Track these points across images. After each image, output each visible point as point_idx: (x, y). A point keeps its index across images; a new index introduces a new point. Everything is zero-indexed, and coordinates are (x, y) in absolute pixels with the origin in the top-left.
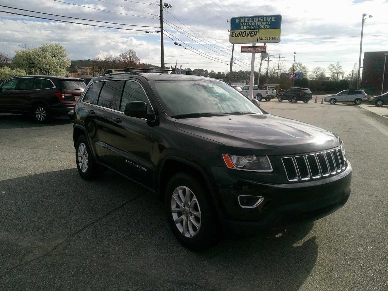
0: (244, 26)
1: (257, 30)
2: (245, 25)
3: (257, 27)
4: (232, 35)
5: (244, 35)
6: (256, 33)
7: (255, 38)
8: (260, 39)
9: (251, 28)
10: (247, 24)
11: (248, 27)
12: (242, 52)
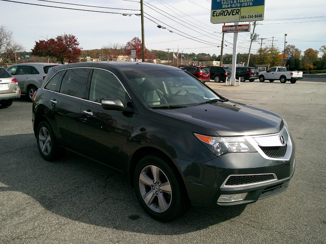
0: (225, 4)
1: (239, 8)
2: (227, 3)
3: (239, 5)
4: (213, 15)
5: (225, 14)
6: (238, 11)
7: (237, 16)
8: (243, 17)
9: (233, 6)
10: (229, 2)
11: (229, 6)
12: (223, 31)
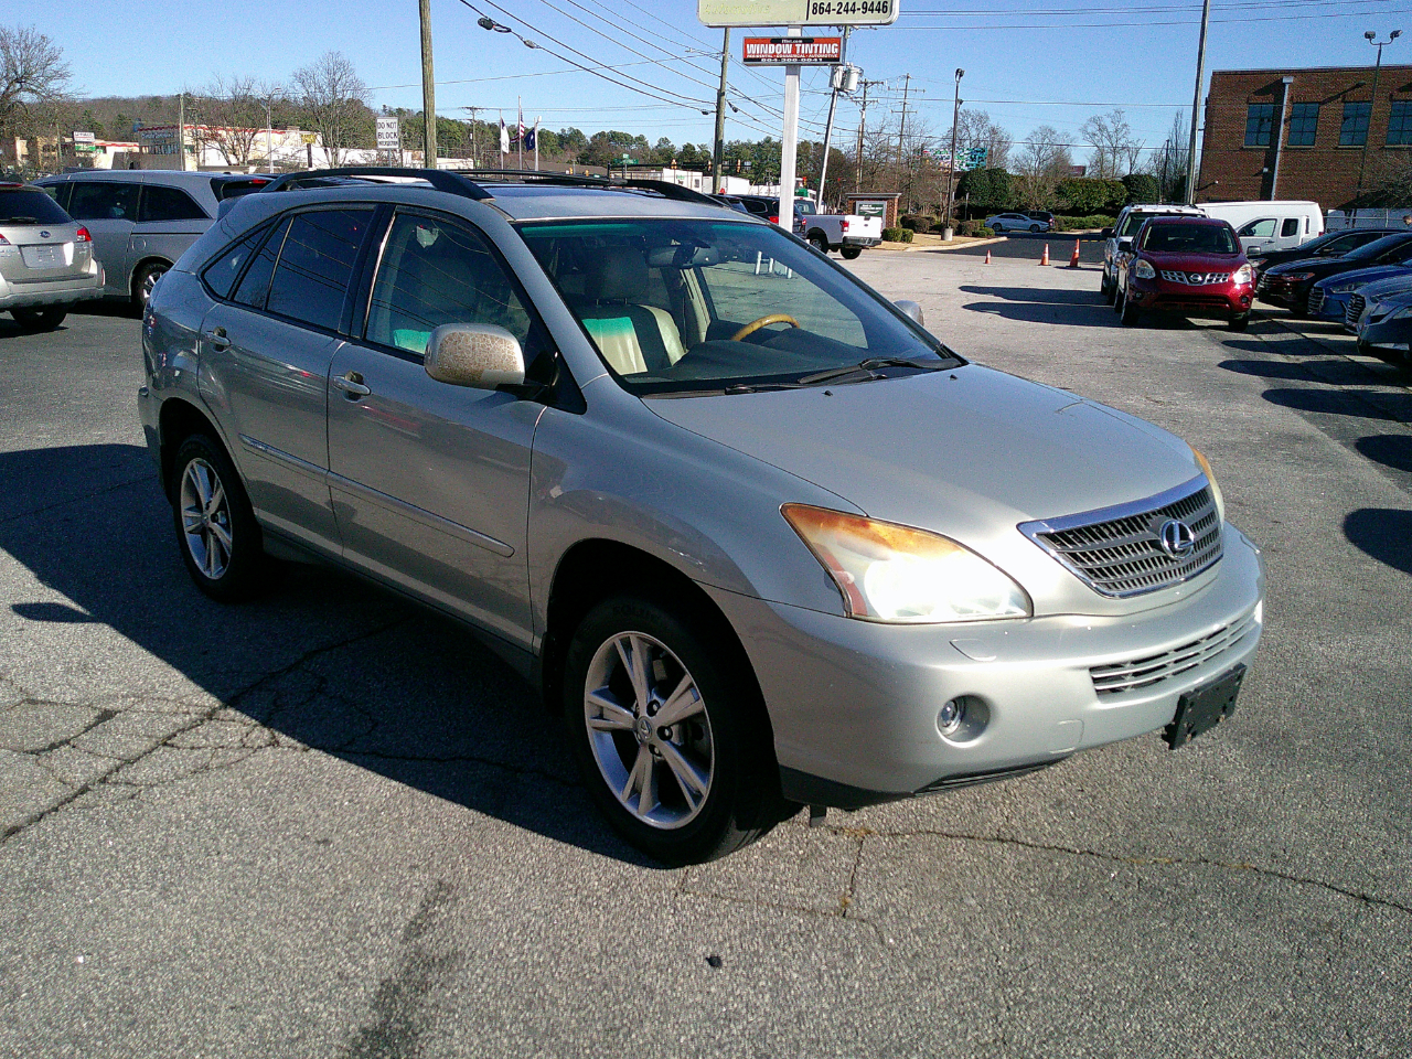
8: (819, 9)
12: (745, 60)
